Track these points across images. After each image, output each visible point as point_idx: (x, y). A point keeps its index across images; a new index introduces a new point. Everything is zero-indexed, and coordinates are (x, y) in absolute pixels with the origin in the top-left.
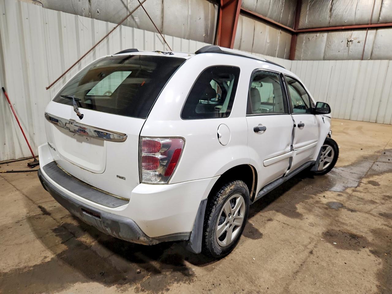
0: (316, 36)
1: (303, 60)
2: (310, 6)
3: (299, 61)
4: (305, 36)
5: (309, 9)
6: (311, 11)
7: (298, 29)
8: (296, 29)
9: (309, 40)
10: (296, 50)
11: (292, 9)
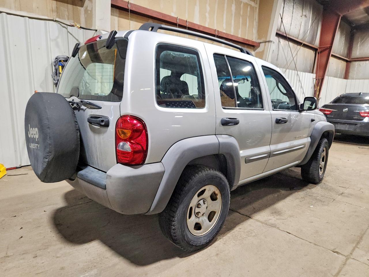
0: (366, 63)
1: (356, 79)
2: (360, 43)
3: (352, 80)
4: (357, 63)
5: (360, 46)
6: (361, 47)
7: (351, 58)
8: (350, 58)
9: (360, 66)
10: (350, 73)
11: (348, 45)
